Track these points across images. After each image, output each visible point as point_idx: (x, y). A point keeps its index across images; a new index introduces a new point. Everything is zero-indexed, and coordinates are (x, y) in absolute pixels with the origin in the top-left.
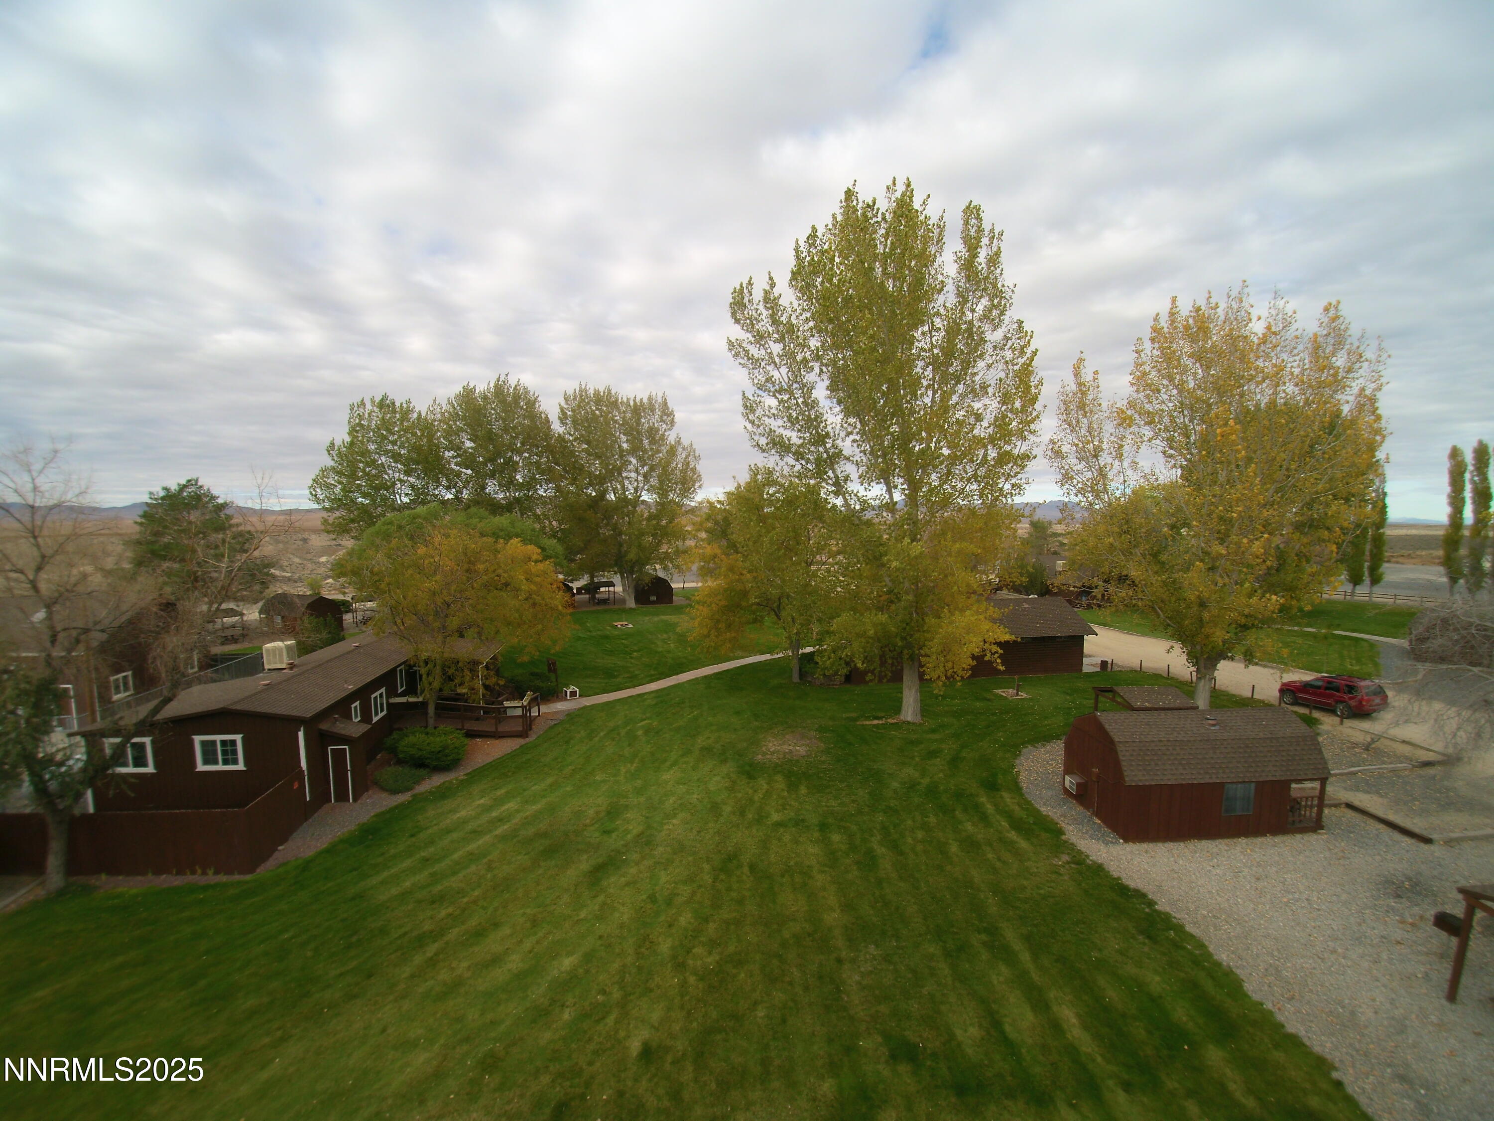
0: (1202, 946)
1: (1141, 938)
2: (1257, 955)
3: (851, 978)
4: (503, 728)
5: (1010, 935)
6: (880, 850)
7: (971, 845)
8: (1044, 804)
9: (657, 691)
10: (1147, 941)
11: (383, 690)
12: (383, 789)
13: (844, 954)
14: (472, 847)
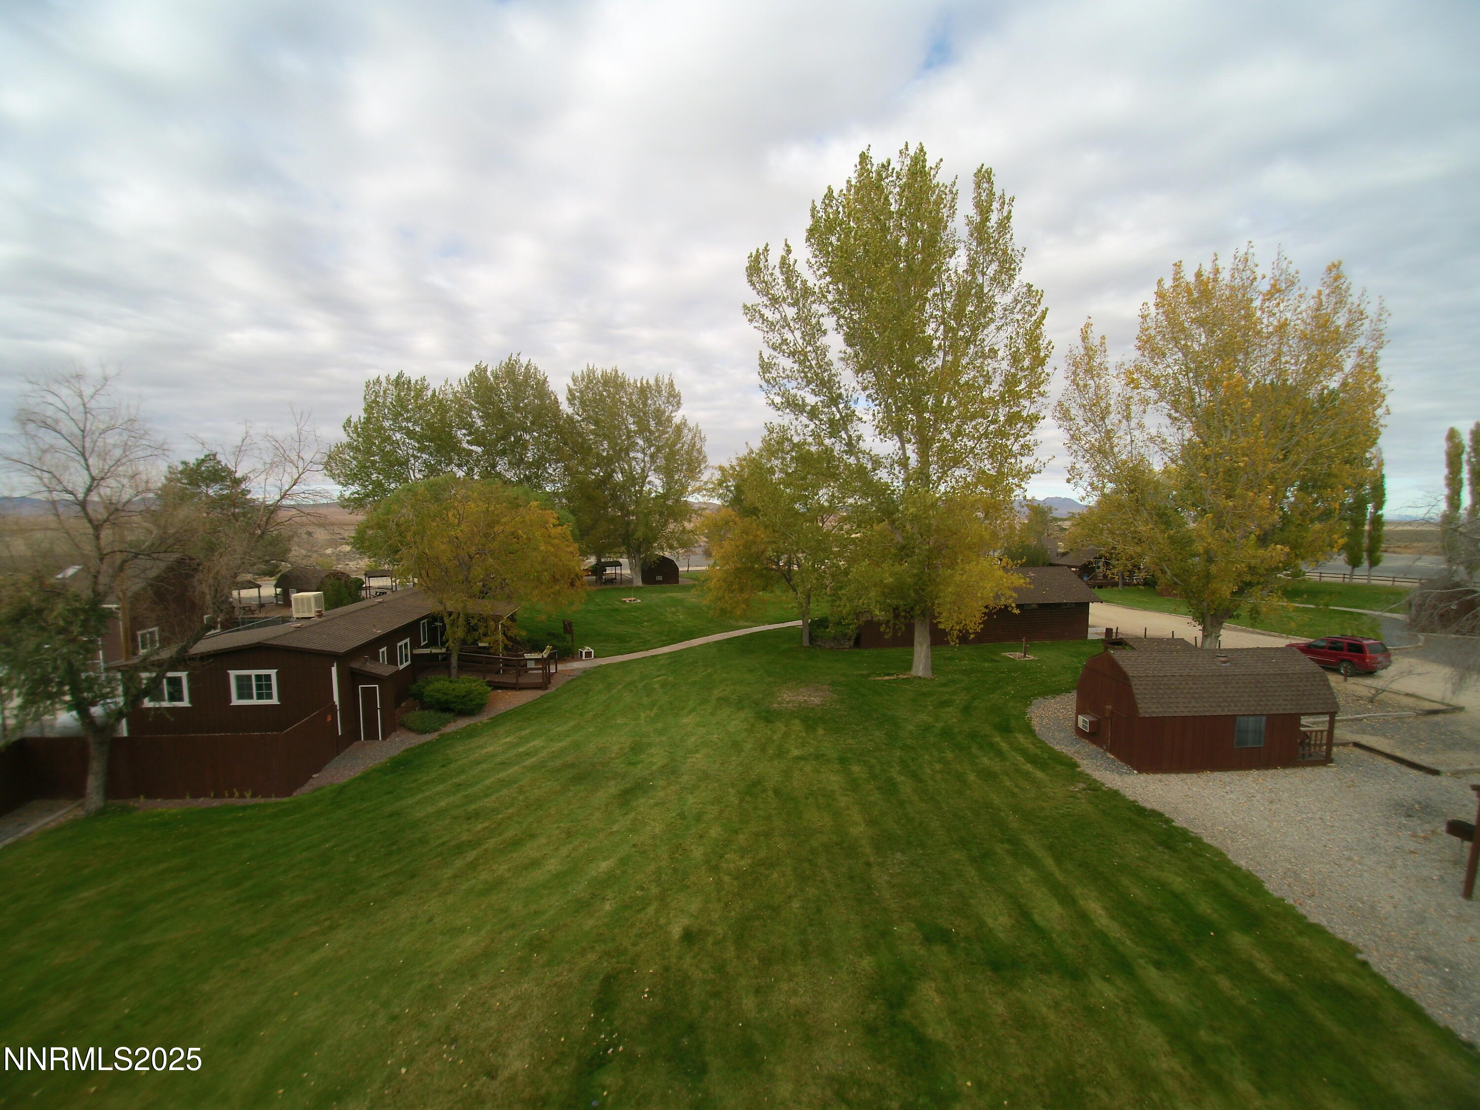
0: (1219, 854)
1: (1160, 848)
2: (1275, 862)
3: (880, 878)
4: (523, 680)
5: (1033, 844)
6: (900, 779)
7: (988, 775)
8: (1058, 743)
9: (670, 653)
10: (1166, 851)
11: (408, 640)
12: (411, 730)
13: (872, 859)
14: (502, 775)
